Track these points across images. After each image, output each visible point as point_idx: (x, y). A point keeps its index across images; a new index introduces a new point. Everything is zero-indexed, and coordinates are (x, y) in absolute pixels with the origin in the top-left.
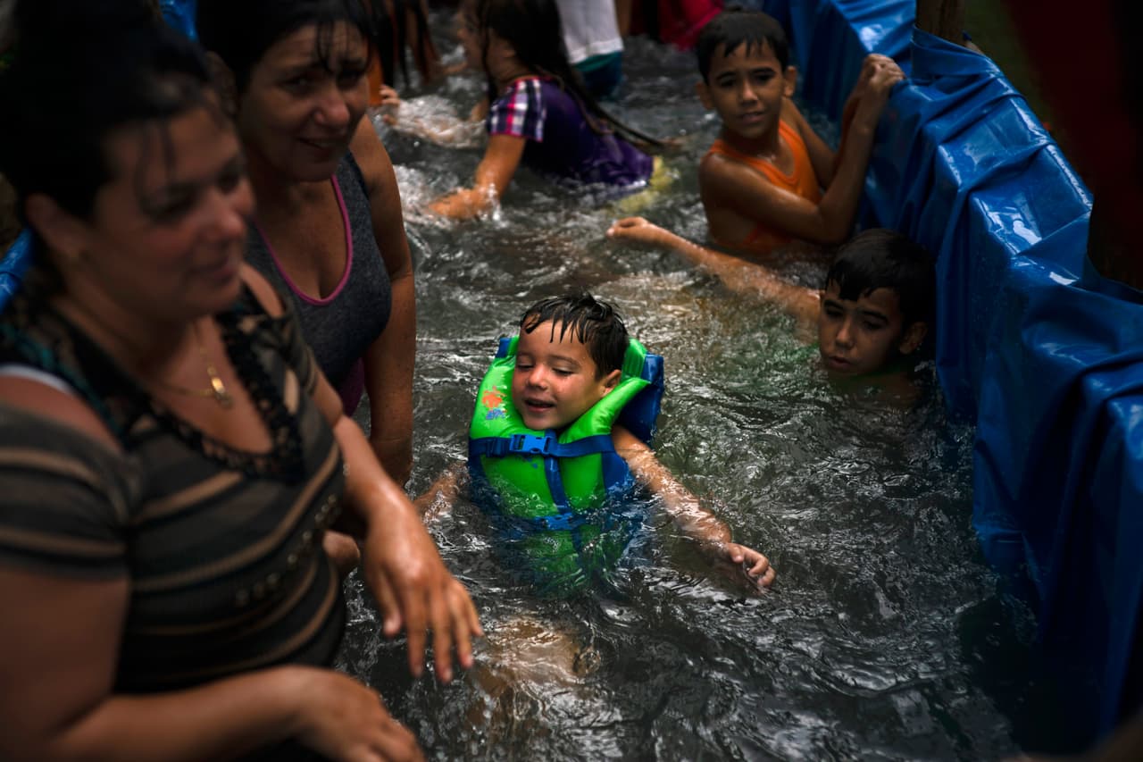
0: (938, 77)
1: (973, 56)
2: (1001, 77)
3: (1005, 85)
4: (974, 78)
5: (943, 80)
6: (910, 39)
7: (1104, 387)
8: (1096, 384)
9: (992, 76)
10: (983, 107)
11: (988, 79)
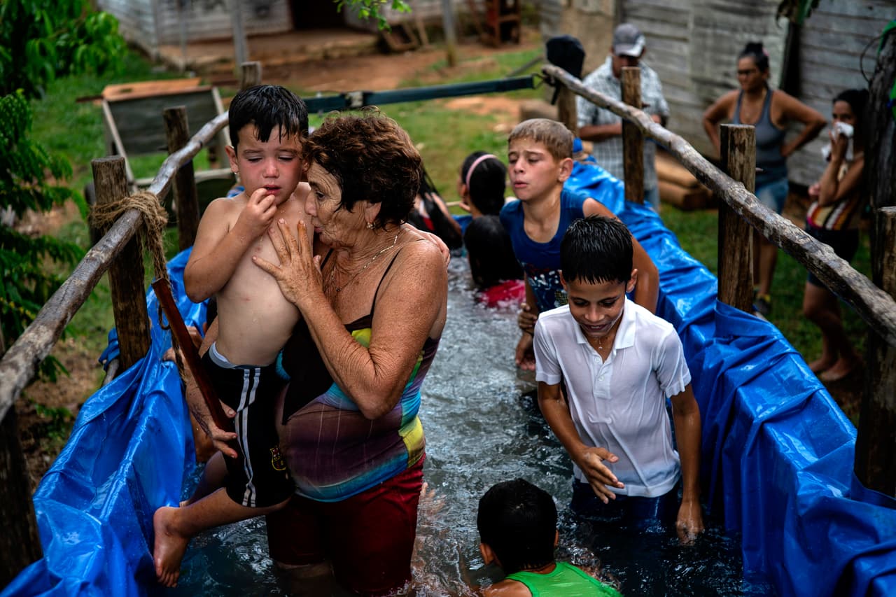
0: (736, 337)
1: (761, 323)
2: (782, 339)
3: (787, 346)
4: (762, 339)
5: (740, 339)
6: (714, 307)
7: (871, 568)
8: (866, 566)
9: (776, 338)
10: (771, 360)
11: (773, 339)
